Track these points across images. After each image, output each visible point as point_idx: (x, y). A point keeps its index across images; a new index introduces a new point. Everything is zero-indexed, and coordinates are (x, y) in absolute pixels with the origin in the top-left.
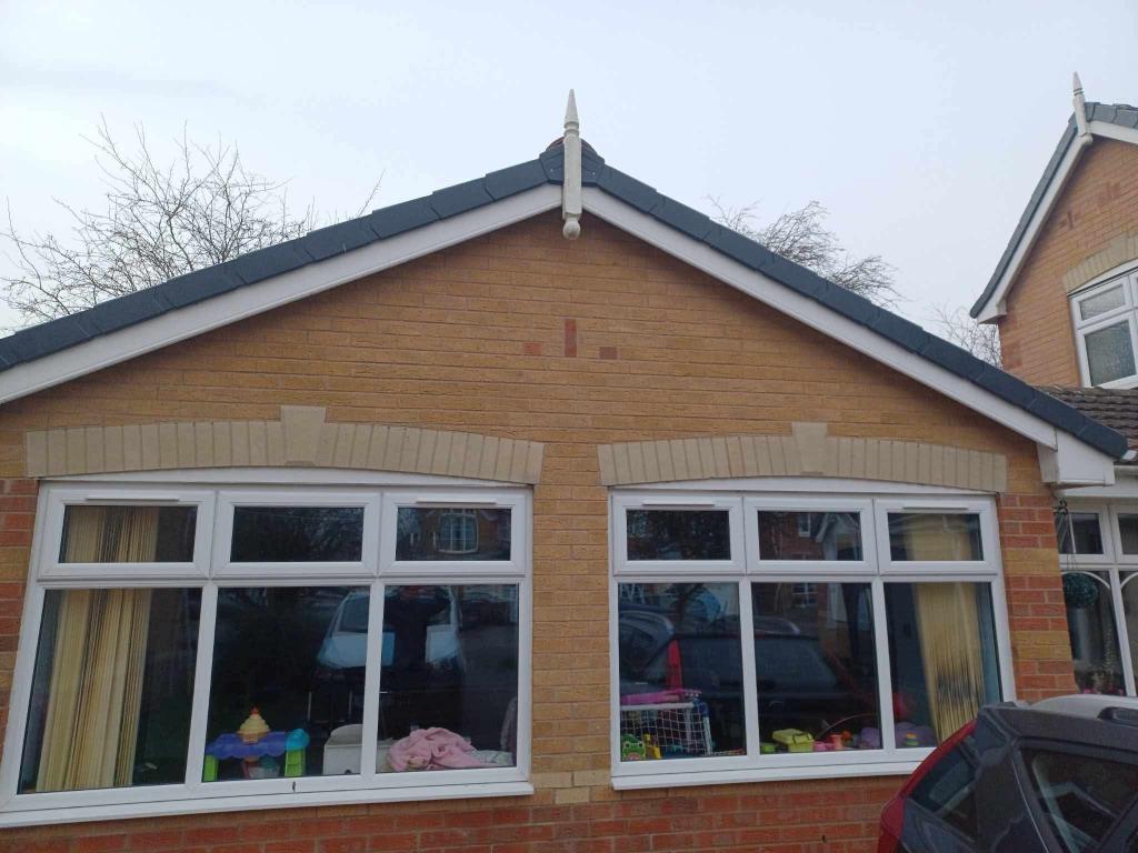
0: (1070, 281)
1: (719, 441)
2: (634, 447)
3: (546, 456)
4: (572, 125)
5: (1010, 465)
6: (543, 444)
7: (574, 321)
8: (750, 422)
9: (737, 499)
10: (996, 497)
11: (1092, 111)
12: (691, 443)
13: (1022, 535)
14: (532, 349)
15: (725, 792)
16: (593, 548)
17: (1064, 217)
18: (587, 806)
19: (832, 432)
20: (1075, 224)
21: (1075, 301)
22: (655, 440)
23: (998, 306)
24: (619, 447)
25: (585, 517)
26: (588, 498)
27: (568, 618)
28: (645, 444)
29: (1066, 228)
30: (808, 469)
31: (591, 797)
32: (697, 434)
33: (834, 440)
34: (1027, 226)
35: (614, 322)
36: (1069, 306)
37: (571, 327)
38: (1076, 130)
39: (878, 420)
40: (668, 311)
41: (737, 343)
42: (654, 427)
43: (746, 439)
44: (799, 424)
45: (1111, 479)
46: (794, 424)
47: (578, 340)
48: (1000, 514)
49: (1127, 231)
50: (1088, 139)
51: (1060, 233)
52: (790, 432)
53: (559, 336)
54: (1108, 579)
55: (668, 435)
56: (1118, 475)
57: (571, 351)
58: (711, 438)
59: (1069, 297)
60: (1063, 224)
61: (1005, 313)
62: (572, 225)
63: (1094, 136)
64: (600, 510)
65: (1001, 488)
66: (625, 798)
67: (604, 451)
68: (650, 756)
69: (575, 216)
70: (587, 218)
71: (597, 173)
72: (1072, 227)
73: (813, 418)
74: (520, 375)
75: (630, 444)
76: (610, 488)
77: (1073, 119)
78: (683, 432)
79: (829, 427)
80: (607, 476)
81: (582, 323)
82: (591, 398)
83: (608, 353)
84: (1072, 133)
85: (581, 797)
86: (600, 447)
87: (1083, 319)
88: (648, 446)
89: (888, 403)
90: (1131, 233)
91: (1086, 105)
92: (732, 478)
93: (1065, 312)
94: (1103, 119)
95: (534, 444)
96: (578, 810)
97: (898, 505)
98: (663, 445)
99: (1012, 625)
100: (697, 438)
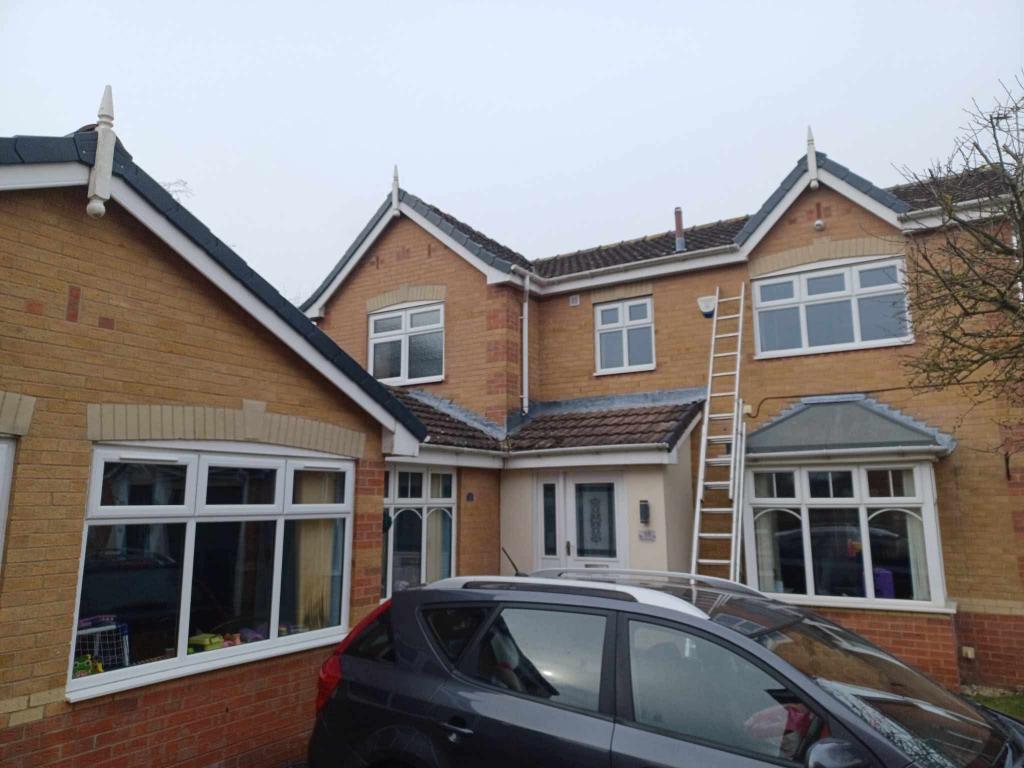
0: (371, 304)
1: (189, 409)
2: (120, 408)
3: (37, 410)
4: (107, 118)
5: (367, 441)
6: (34, 399)
7: (79, 290)
8: (214, 396)
9: (194, 457)
10: (357, 462)
11: (403, 196)
12: (167, 409)
13: (367, 487)
14: (33, 308)
15: (159, 689)
16: (73, 495)
17: (374, 259)
18: (39, 722)
19: (268, 410)
20: (380, 266)
21: (372, 319)
22: (138, 404)
23: (320, 309)
24: (107, 408)
25: (67, 468)
26: (74, 450)
27: (41, 559)
28: (129, 406)
29: (375, 267)
30: (250, 436)
31: (44, 714)
32: (173, 402)
33: (269, 415)
34: (350, 258)
35: (114, 296)
36: (367, 322)
37: (75, 295)
38: (391, 204)
39: (297, 403)
40: (162, 296)
41: (212, 331)
42: (138, 393)
43: (209, 410)
44: (250, 402)
45: (417, 453)
46: (245, 401)
47: (80, 307)
48: (357, 472)
49: (410, 282)
50: (397, 213)
51: (369, 270)
52: (241, 407)
53: (63, 300)
54: (421, 513)
55: (150, 401)
56: (421, 449)
57: (73, 316)
58: (183, 406)
59: (368, 316)
60: (373, 263)
61: (322, 315)
62: (97, 206)
63: (401, 212)
64: (85, 461)
65: (360, 456)
66: (77, 709)
67: (93, 410)
68: (95, 671)
69: (101, 199)
70: (112, 205)
71: (125, 168)
72: (378, 268)
73: (256, 397)
74: (19, 330)
75: (117, 406)
76: (95, 443)
77: (390, 196)
78: (161, 399)
79: (268, 405)
80: (93, 432)
81: (86, 292)
82: (87, 361)
83: (106, 323)
84: (388, 205)
85: (36, 715)
86: (89, 405)
87: (375, 332)
88: (132, 409)
89: (305, 392)
90: (413, 283)
91: (400, 191)
92: (195, 440)
93: (365, 325)
94: (408, 204)
95: (25, 398)
96: (30, 728)
97: (301, 465)
98: (144, 409)
99: (354, 546)
100: (171, 405)
